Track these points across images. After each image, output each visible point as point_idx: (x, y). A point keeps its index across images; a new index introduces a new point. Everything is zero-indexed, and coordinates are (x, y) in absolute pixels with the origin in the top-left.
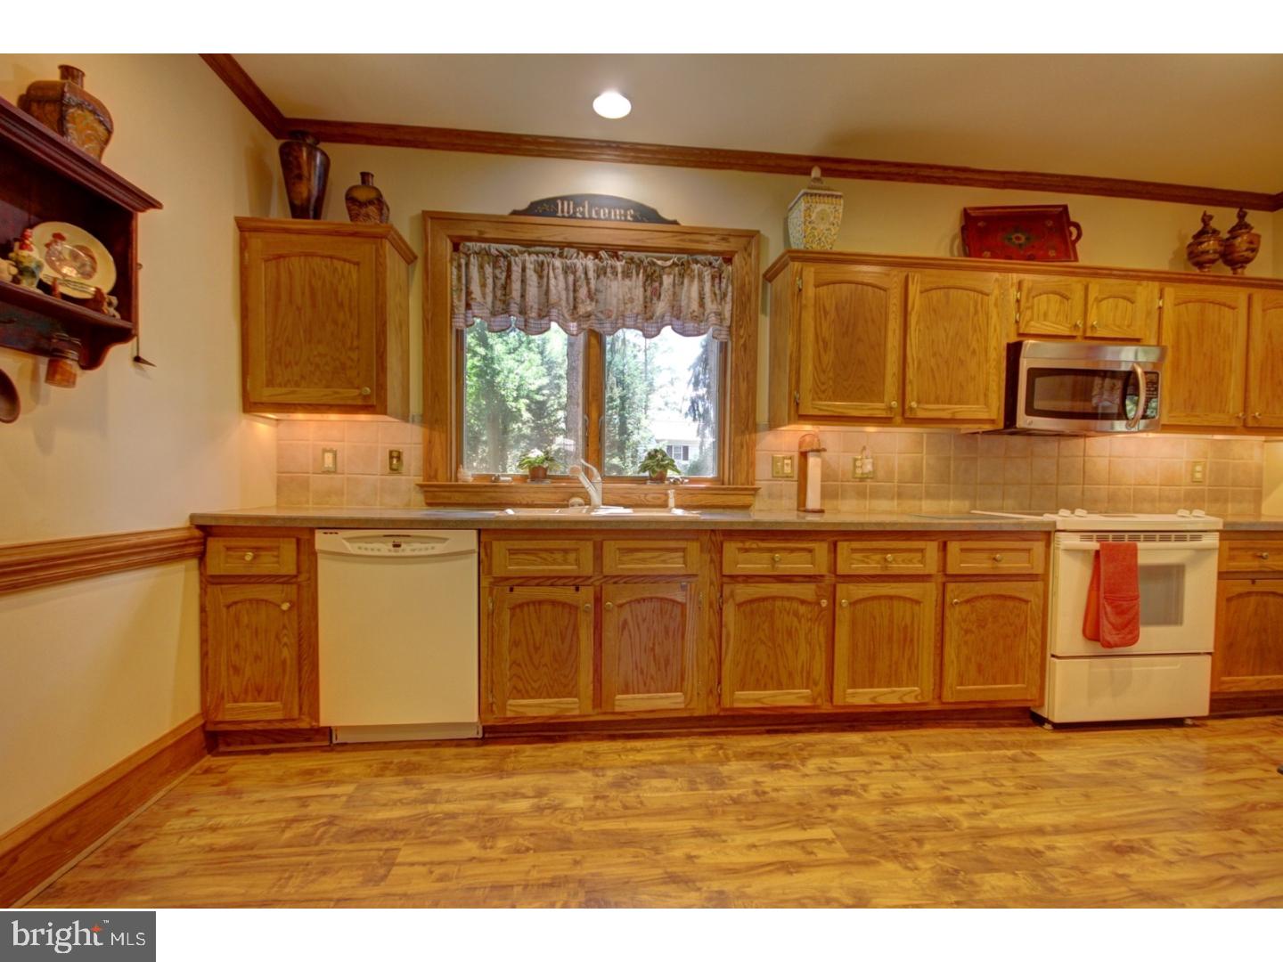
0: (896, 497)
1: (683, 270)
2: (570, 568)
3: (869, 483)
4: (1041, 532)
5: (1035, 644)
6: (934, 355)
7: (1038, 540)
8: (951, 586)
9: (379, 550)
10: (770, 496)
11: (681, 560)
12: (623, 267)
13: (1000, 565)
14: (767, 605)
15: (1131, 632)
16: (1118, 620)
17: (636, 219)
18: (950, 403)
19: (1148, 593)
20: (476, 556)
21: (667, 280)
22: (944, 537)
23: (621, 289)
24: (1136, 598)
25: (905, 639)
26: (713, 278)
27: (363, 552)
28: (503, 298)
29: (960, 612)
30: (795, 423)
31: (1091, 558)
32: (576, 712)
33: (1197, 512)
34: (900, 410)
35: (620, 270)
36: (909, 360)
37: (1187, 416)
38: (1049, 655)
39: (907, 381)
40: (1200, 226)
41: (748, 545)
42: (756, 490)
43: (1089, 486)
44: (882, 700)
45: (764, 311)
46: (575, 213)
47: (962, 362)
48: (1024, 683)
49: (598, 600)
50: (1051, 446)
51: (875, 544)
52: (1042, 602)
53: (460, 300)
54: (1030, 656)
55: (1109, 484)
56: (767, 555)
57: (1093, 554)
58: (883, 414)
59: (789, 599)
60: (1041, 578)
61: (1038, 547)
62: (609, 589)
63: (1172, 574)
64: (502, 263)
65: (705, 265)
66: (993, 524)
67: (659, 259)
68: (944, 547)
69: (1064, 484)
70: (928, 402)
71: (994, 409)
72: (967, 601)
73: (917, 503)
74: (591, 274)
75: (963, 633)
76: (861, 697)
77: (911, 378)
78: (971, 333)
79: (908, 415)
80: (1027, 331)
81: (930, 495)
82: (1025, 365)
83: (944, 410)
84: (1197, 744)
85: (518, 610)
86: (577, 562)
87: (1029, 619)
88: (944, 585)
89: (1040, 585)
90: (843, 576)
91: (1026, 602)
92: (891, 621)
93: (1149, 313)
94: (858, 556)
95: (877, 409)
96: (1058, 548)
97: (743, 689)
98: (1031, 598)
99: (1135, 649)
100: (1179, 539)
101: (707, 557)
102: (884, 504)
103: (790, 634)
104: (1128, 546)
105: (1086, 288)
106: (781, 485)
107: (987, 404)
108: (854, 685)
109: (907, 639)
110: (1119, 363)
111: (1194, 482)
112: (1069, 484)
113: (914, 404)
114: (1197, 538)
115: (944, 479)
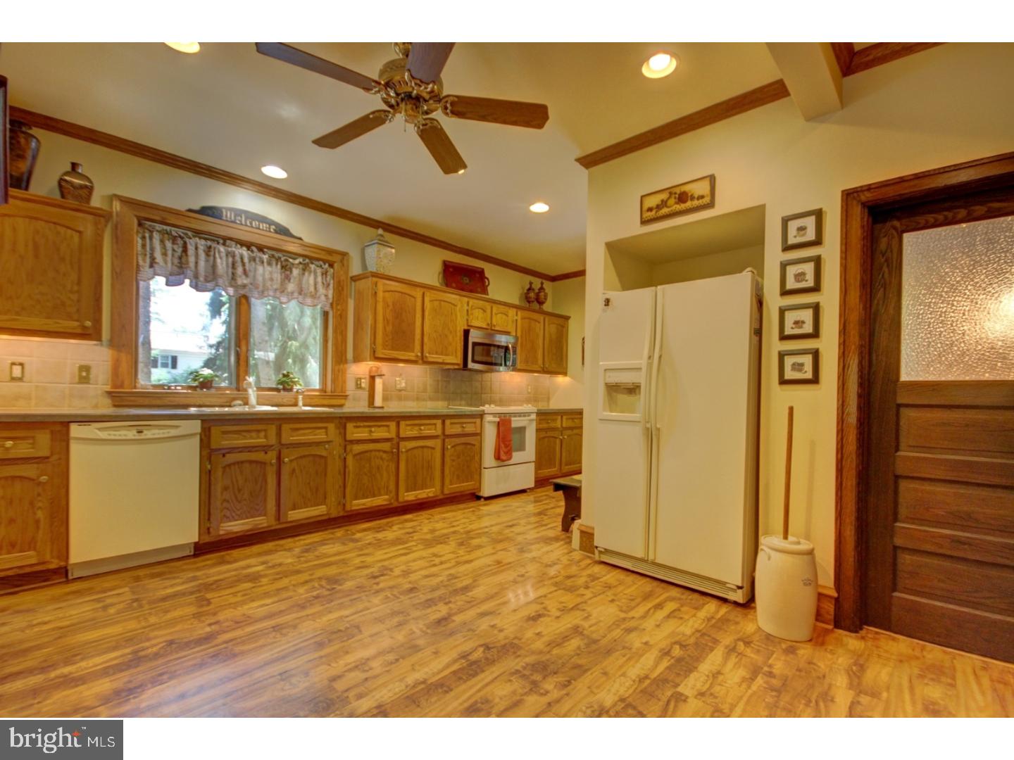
0: (415, 399)
1: (305, 268)
2: (262, 441)
3: (403, 393)
4: (479, 414)
5: (477, 463)
6: (435, 331)
7: (477, 418)
8: (447, 440)
9: (125, 435)
10: (354, 399)
11: (324, 433)
12: (267, 259)
13: (466, 429)
14: (368, 454)
15: (510, 455)
16: (505, 450)
17: (276, 232)
18: (442, 354)
19: (515, 438)
20: (198, 437)
21: (296, 272)
22: (443, 418)
23: (266, 272)
24: (510, 441)
26: (322, 274)
27: (113, 437)
28: (178, 265)
29: (451, 451)
30: (373, 361)
31: (497, 425)
32: (265, 525)
33: (530, 405)
34: (421, 357)
35: (265, 260)
36: (425, 333)
37: (526, 366)
38: (482, 468)
39: (424, 343)
40: (528, 287)
41: (359, 424)
42: (347, 396)
43: (494, 394)
44: (420, 497)
45: (351, 298)
46: (235, 219)
47: (446, 336)
48: (472, 482)
49: (279, 458)
50: (478, 377)
51: (416, 422)
52: (480, 445)
53: (145, 262)
54: (476, 469)
55: (500, 394)
56: (367, 429)
57: (497, 423)
58: (413, 358)
59: (379, 451)
60: (479, 435)
61: (478, 421)
62: (284, 451)
63: (522, 430)
64: (180, 242)
65: (318, 266)
67: (291, 258)
68: (443, 423)
69: (485, 393)
70: (433, 354)
71: (458, 359)
72: (454, 447)
73: (425, 403)
74: (246, 260)
75: (452, 461)
76: (410, 496)
77: (426, 341)
78: (450, 323)
79: (425, 359)
80: (471, 325)
81: (431, 399)
82: (471, 340)
83: (440, 358)
84: (531, 497)
85: (227, 469)
86: (266, 437)
87: (475, 453)
88: (444, 440)
89: (479, 437)
90: (403, 438)
91: (474, 445)
92: (423, 459)
93: (513, 322)
94: (409, 428)
95: (411, 356)
96: (485, 422)
97: (356, 500)
98: (476, 444)
99: (511, 462)
100: (520, 416)
101: (338, 431)
102: (410, 402)
103: (378, 468)
104: (509, 420)
105: (492, 308)
106: (360, 393)
107: (456, 356)
108: (407, 491)
109: (430, 467)
110: (501, 342)
111: (529, 393)
112: (487, 393)
113: (427, 355)
114: (529, 416)
115: (436, 391)
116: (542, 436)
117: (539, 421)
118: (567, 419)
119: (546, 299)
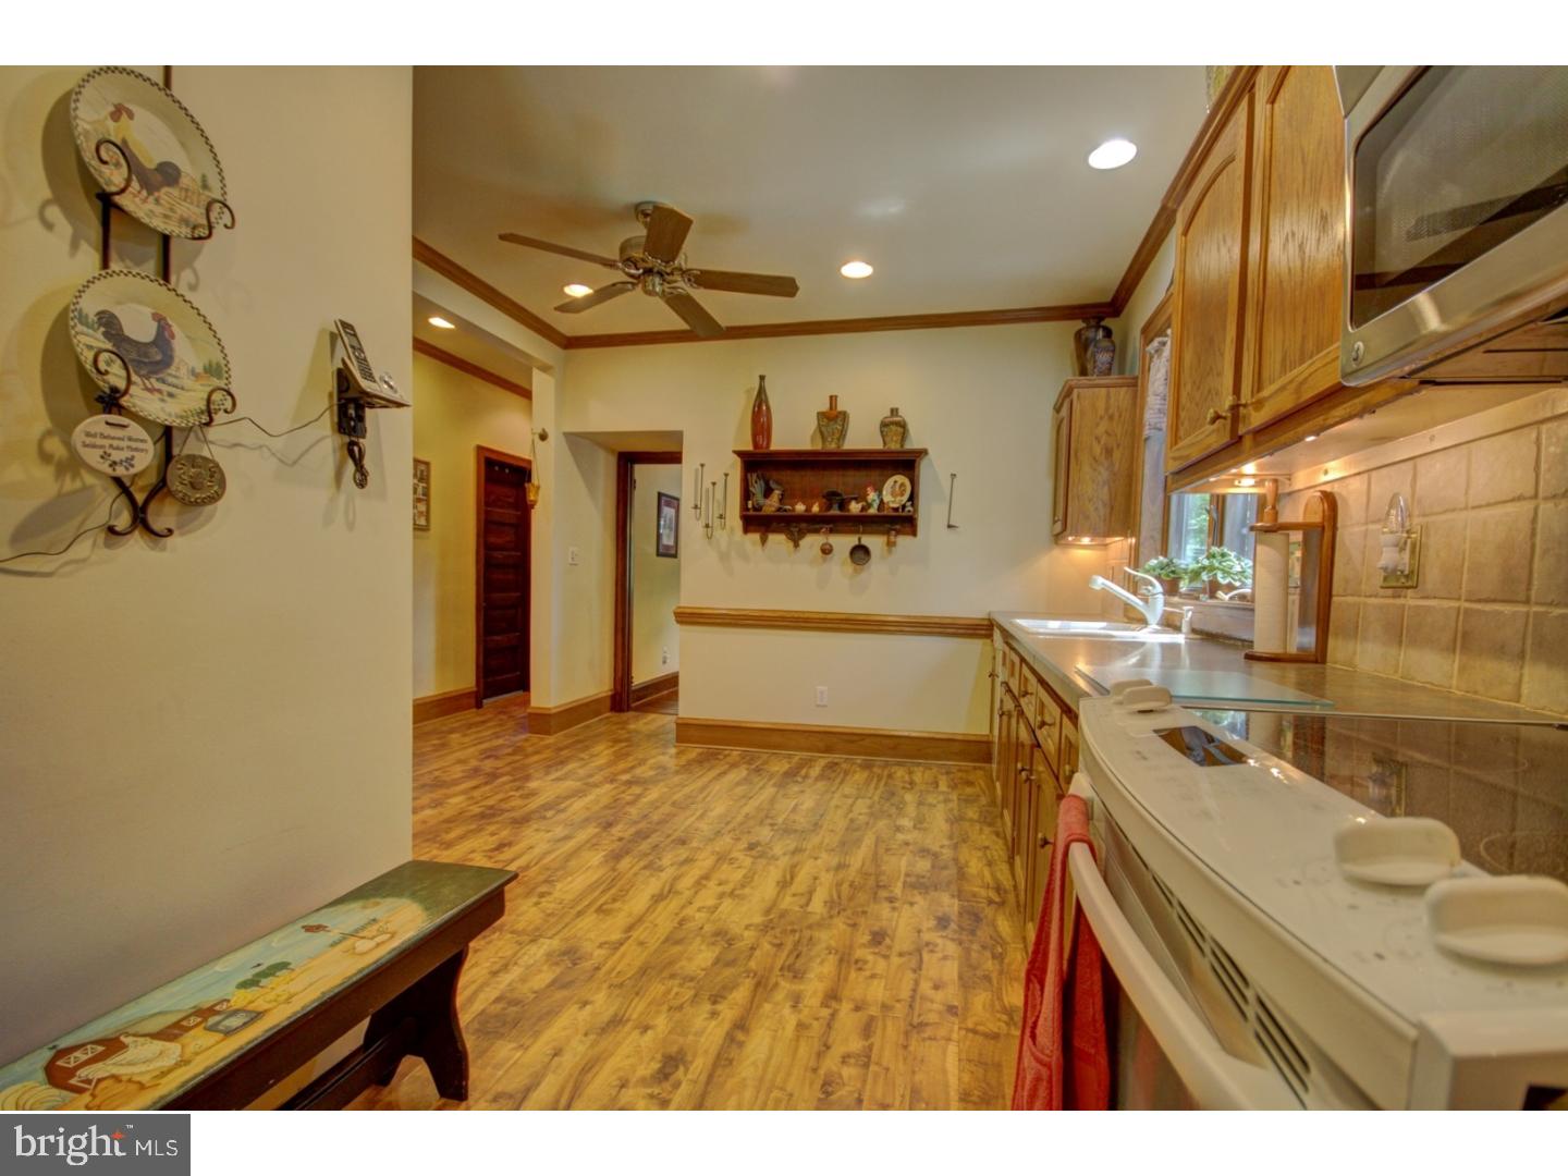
0: (1458, 646)
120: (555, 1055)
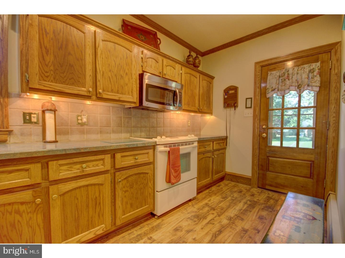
0: (99, 133)
3: (85, 127)
4: (152, 145)
5: (151, 189)
6: (110, 71)
7: (151, 149)
8: (117, 174)
10: (22, 134)
13: (137, 161)
15: (179, 178)
16: (175, 174)
18: (118, 93)
19: (182, 162)
22: (113, 152)
24: (179, 166)
25: (96, 204)
29: (122, 184)
31: (167, 154)
33: (192, 136)
34: (95, 93)
36: (98, 70)
37: (188, 107)
38: (156, 191)
39: (97, 80)
42: (10, 131)
43: (165, 128)
47: (122, 77)
48: (148, 205)
50: (154, 115)
51: (76, 160)
52: (153, 172)
54: (150, 194)
55: (170, 127)
57: (168, 152)
58: (86, 94)
60: (152, 163)
61: (151, 151)
63: (187, 155)
66: (134, 144)
68: (114, 156)
69: (159, 127)
70: (107, 91)
71: (135, 98)
72: (125, 179)
75: (124, 192)
77: (99, 79)
78: (125, 66)
79: (99, 96)
80: (145, 71)
81: (114, 132)
82: (145, 83)
83: (115, 96)
87: (149, 180)
88: (114, 173)
89: (152, 166)
90: (54, 181)
91: (147, 173)
92: (88, 197)
93: (179, 74)
94: (64, 168)
95: (83, 91)
96: (157, 151)
98: (149, 172)
99: (180, 182)
100: (186, 145)
102: (93, 136)
104: (177, 148)
105: (163, 60)
106: (31, 128)
107: (133, 96)
108: (66, 238)
110: (172, 87)
111: (189, 126)
112: (160, 127)
113: (101, 91)
114: (193, 144)
115: (120, 125)
116: (202, 157)
117: (199, 147)
118: (216, 144)
119: (200, 64)
120: (202, 228)
